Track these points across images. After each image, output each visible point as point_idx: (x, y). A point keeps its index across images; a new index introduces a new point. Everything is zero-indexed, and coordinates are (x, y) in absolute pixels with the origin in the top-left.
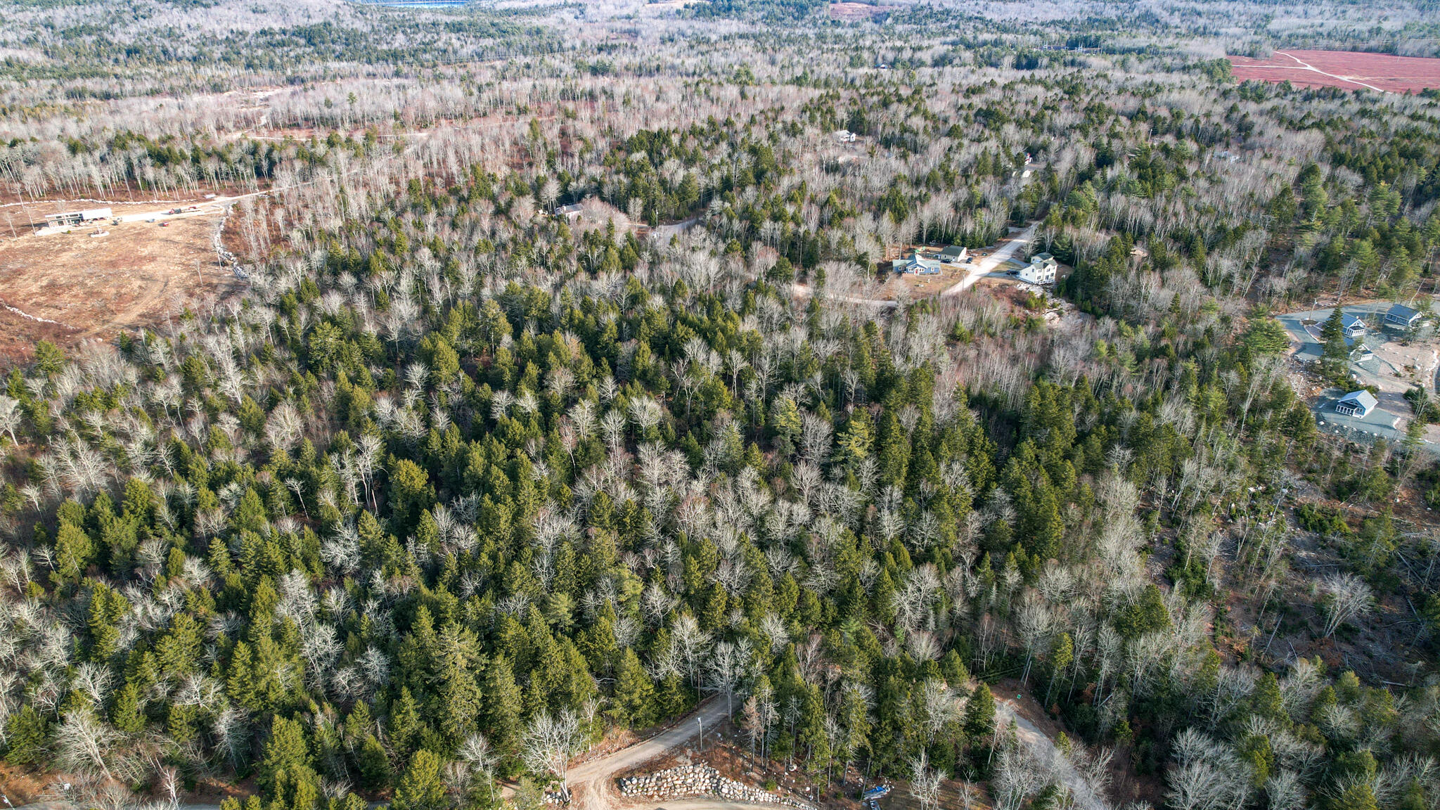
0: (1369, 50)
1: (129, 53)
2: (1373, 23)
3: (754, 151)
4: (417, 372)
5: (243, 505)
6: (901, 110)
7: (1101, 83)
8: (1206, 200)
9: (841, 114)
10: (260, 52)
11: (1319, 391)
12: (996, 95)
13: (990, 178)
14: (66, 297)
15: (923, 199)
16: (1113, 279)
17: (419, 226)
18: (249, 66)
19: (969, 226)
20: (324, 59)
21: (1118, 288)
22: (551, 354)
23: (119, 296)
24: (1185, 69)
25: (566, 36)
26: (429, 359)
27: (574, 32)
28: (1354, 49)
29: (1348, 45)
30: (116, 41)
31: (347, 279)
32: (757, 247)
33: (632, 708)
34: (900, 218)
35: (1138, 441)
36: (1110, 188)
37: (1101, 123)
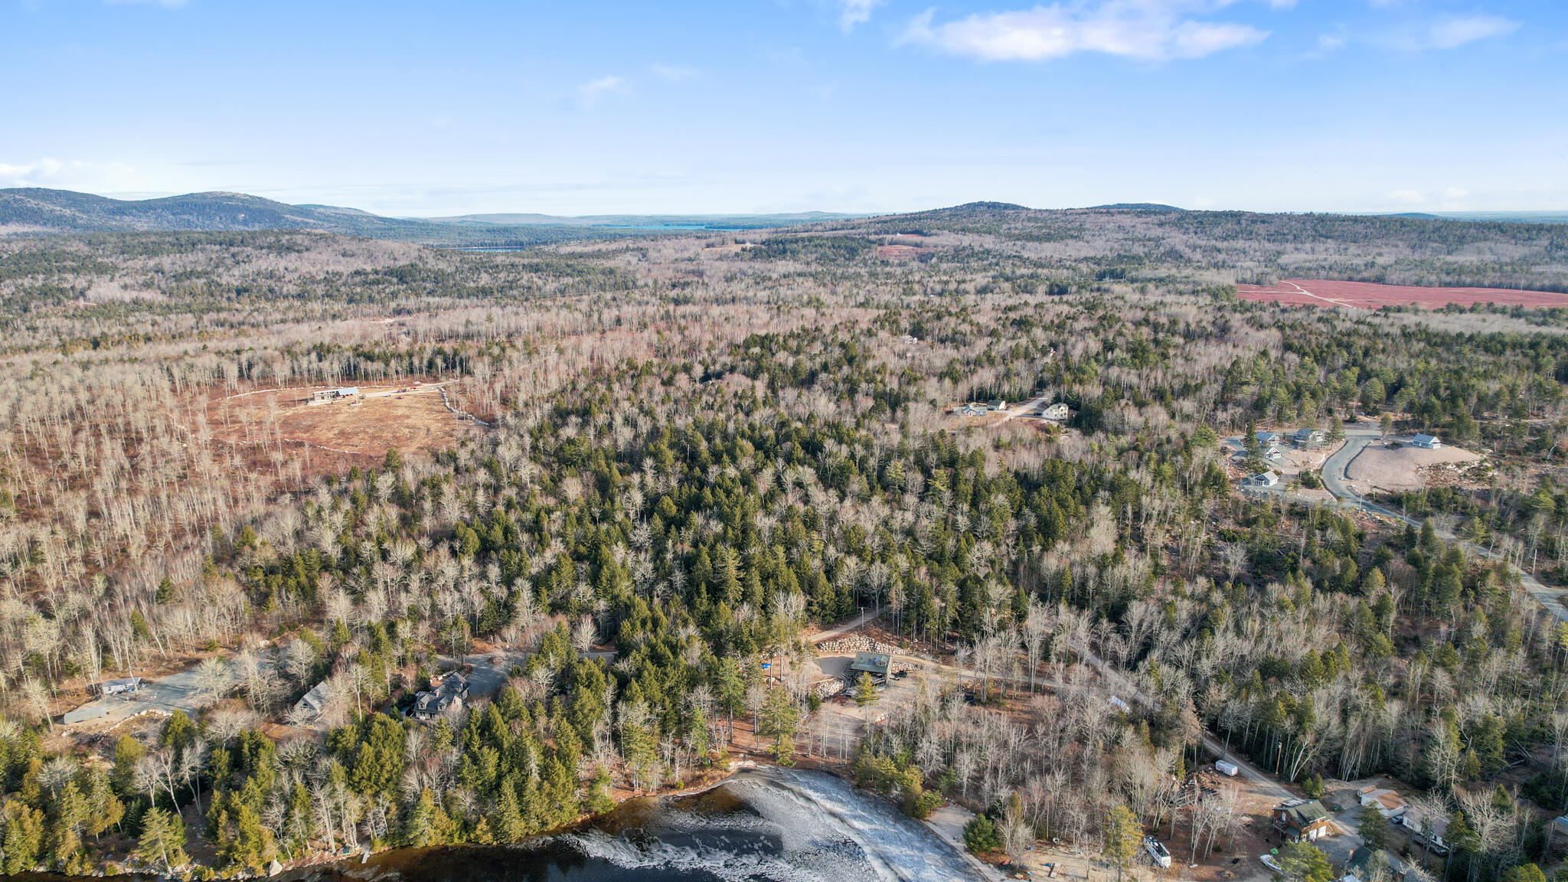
0: (1363, 280)
1: (239, 292)
2: (1369, 258)
3: (842, 345)
6: (953, 321)
7: (1119, 303)
8: (1180, 370)
9: (905, 324)
10: (359, 290)
11: (1243, 475)
12: (1030, 311)
13: (1022, 360)
14: (355, 440)
15: (972, 372)
16: (1105, 412)
18: (350, 301)
19: (1006, 388)
20: (418, 295)
21: (1110, 416)
23: (396, 438)
24: (1195, 293)
25: (638, 276)
26: (656, 455)
27: (645, 272)
28: (1350, 279)
29: (1345, 276)
30: (224, 282)
31: (573, 419)
32: (859, 397)
33: (823, 606)
34: (955, 381)
35: (1114, 488)
36: (1111, 364)
37: (1111, 327)
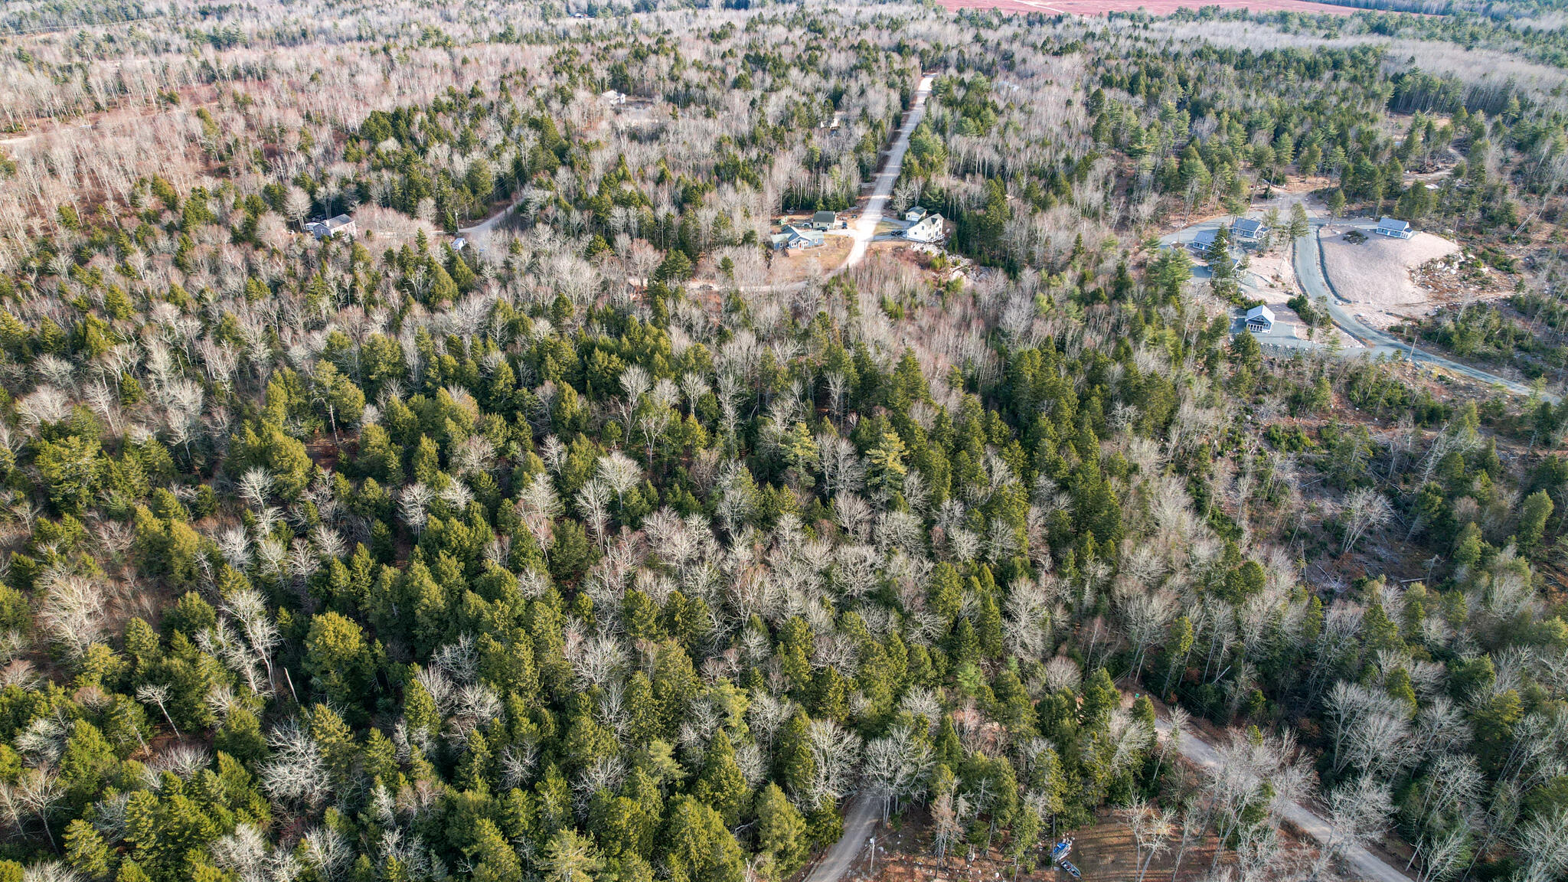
3: (531, 122)
4: (255, 482)
5: (75, 750)
9: (598, 72)
15: (765, 162)
17: (126, 271)
19: (827, 187)
22: (448, 420)
32: (622, 241)
33: (786, 855)
35: (1133, 394)
36: (939, 129)
37: (877, 61)
